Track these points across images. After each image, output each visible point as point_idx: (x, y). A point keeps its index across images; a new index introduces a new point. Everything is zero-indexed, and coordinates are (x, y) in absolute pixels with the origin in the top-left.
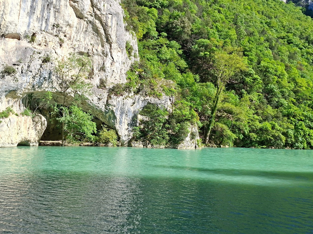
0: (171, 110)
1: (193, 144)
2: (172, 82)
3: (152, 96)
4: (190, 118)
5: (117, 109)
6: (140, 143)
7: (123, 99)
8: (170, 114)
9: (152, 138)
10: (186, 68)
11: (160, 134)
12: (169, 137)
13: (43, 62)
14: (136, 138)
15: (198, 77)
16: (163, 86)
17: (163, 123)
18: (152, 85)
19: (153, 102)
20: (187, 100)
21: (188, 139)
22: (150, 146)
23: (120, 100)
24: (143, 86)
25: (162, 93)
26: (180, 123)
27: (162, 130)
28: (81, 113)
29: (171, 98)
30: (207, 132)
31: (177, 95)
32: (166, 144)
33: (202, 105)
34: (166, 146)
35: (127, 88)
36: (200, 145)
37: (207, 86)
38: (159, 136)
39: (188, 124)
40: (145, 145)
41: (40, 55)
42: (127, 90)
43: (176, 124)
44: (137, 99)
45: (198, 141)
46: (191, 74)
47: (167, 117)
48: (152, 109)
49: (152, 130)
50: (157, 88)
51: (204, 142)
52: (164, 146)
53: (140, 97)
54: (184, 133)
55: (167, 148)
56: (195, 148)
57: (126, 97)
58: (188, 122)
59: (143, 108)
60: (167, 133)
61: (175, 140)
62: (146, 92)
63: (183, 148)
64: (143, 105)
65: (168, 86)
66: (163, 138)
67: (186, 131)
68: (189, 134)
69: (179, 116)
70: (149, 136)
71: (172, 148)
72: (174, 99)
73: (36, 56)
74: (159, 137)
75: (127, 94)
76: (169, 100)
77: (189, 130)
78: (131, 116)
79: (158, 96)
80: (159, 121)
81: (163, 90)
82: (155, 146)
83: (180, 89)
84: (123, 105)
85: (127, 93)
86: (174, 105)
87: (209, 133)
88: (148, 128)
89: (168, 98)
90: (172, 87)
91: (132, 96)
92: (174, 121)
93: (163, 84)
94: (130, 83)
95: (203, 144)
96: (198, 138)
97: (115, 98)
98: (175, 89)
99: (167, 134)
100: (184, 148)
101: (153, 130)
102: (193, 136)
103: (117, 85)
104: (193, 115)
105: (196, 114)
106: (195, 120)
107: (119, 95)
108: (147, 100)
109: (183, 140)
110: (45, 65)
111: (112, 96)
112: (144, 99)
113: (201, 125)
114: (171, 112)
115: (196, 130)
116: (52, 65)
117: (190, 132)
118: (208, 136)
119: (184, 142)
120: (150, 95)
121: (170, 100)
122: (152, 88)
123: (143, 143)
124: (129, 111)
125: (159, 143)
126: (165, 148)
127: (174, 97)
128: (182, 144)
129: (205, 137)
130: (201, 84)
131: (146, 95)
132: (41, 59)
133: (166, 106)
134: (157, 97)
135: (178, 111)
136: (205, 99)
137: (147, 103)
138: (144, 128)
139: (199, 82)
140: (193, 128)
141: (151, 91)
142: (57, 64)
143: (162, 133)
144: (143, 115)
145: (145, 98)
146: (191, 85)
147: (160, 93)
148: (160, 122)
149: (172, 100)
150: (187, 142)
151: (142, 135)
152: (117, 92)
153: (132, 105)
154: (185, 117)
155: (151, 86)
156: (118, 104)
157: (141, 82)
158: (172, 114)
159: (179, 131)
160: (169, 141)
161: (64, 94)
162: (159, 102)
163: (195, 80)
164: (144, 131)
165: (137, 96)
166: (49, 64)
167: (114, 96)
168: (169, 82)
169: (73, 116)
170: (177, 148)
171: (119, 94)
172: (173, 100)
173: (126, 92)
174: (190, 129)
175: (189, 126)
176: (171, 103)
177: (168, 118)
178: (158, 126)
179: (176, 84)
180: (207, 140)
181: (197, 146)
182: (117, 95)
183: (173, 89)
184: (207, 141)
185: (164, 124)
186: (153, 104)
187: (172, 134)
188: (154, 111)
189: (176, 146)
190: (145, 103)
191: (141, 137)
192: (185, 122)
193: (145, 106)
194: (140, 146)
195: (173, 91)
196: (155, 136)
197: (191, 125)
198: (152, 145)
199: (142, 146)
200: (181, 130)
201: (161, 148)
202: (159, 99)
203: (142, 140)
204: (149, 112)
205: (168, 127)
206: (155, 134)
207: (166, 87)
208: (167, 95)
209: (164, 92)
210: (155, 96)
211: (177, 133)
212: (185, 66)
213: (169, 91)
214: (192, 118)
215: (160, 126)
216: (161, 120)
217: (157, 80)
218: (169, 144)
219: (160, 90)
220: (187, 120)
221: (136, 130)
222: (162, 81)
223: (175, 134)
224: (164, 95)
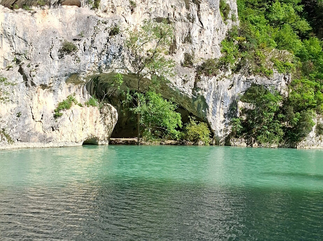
0: (287, 93)
2: (287, 53)
3: (259, 74)
4: (315, 105)
5: (209, 94)
6: (241, 140)
7: (217, 80)
8: (285, 99)
9: (259, 134)
10: (309, 31)
11: (271, 128)
12: (284, 131)
13: (110, 35)
14: (237, 134)
16: (275, 59)
17: (274, 112)
18: (258, 59)
19: (259, 83)
20: (311, 79)
21: (312, 134)
22: (257, 145)
23: (213, 82)
24: (246, 61)
25: (274, 70)
26: (299, 112)
27: (274, 122)
28: (161, 101)
29: (287, 77)
31: (295, 72)
32: (280, 142)
34: (280, 145)
35: (223, 65)
38: (269, 131)
39: (313, 112)
40: (249, 144)
41: (107, 26)
42: (222, 67)
43: (295, 113)
44: (236, 79)
46: (316, 41)
47: (280, 104)
48: (258, 93)
49: (258, 123)
50: (266, 63)
52: (277, 145)
53: (241, 76)
54: (307, 126)
55: (281, 147)
57: (220, 77)
58: (312, 111)
59: (246, 91)
60: (281, 126)
61: (293, 136)
62: (250, 70)
63: (304, 147)
64: (245, 87)
65: (282, 59)
66: (275, 133)
67: (310, 123)
68: (314, 128)
69: (298, 102)
70: (255, 131)
71: (289, 147)
72: (290, 77)
73: (102, 27)
74: (269, 133)
75: (222, 73)
76: (283, 79)
77: (315, 121)
78: (228, 102)
79: (267, 75)
80: (269, 109)
81: (275, 65)
82: (263, 144)
83: (299, 62)
84: (217, 89)
85: (222, 71)
86: (291, 87)
88: (253, 119)
89: (282, 77)
90: (287, 60)
91: (229, 75)
92: (291, 109)
93: (274, 57)
94: (226, 57)
97: (205, 79)
98: (292, 63)
99: (280, 127)
100: (307, 147)
101: (260, 122)
102: (320, 129)
103: (209, 61)
104: (319, 100)
107: (211, 75)
108: (251, 80)
109: (304, 136)
110: (113, 39)
111: (202, 77)
112: (247, 80)
114: (287, 96)
116: (122, 38)
117: (316, 125)
119: (306, 138)
120: (255, 72)
121: (285, 79)
122: (258, 62)
123: (246, 140)
124: (225, 97)
125: (269, 140)
126: (279, 147)
127: (290, 74)
128: (304, 142)
131: (249, 73)
132: (107, 30)
133: (279, 88)
134: (266, 76)
135: (297, 95)
137: (251, 84)
138: (247, 120)
140: (321, 119)
141: (256, 68)
142: (128, 36)
143: (273, 127)
144: (245, 102)
145: (248, 78)
146: (315, 57)
147: (269, 69)
148: (270, 111)
149: (288, 78)
150: (310, 139)
151: (244, 129)
152: (208, 71)
153: (229, 88)
154: (308, 102)
155: (257, 60)
156: (210, 87)
157: (242, 55)
158: (289, 100)
159: (299, 123)
160: (284, 137)
161: (138, 75)
162: (268, 82)
164: (247, 123)
165: (237, 76)
166: (117, 37)
167: (205, 77)
168: (283, 53)
169: (151, 105)
170: (296, 148)
171: (211, 73)
172: (289, 79)
173: (221, 70)
174: (316, 120)
175: (314, 115)
176: (287, 83)
177: (283, 105)
178: (268, 117)
179: (294, 56)
182: (208, 76)
183: (289, 63)
185: (277, 113)
186: (260, 85)
187: (288, 128)
188: (261, 96)
189: (295, 144)
190: (247, 85)
191: (243, 132)
192: (308, 111)
193: (248, 89)
194: (242, 144)
195: (289, 66)
196: (263, 130)
197: (317, 114)
198: (259, 143)
199: (245, 145)
200: (302, 122)
201: (272, 148)
202: (268, 79)
203: (245, 137)
204: (254, 98)
205: (282, 118)
206: (264, 128)
207: (279, 61)
208: (280, 72)
209: (275, 67)
210: (262, 75)
211: (295, 126)
212: (308, 29)
213: (284, 66)
214: (318, 105)
215: (270, 116)
216: (272, 107)
217: (265, 52)
218: (283, 142)
219: (270, 65)
220: (310, 107)
221: (236, 123)
222: (273, 52)
223: (294, 128)
224: (275, 73)
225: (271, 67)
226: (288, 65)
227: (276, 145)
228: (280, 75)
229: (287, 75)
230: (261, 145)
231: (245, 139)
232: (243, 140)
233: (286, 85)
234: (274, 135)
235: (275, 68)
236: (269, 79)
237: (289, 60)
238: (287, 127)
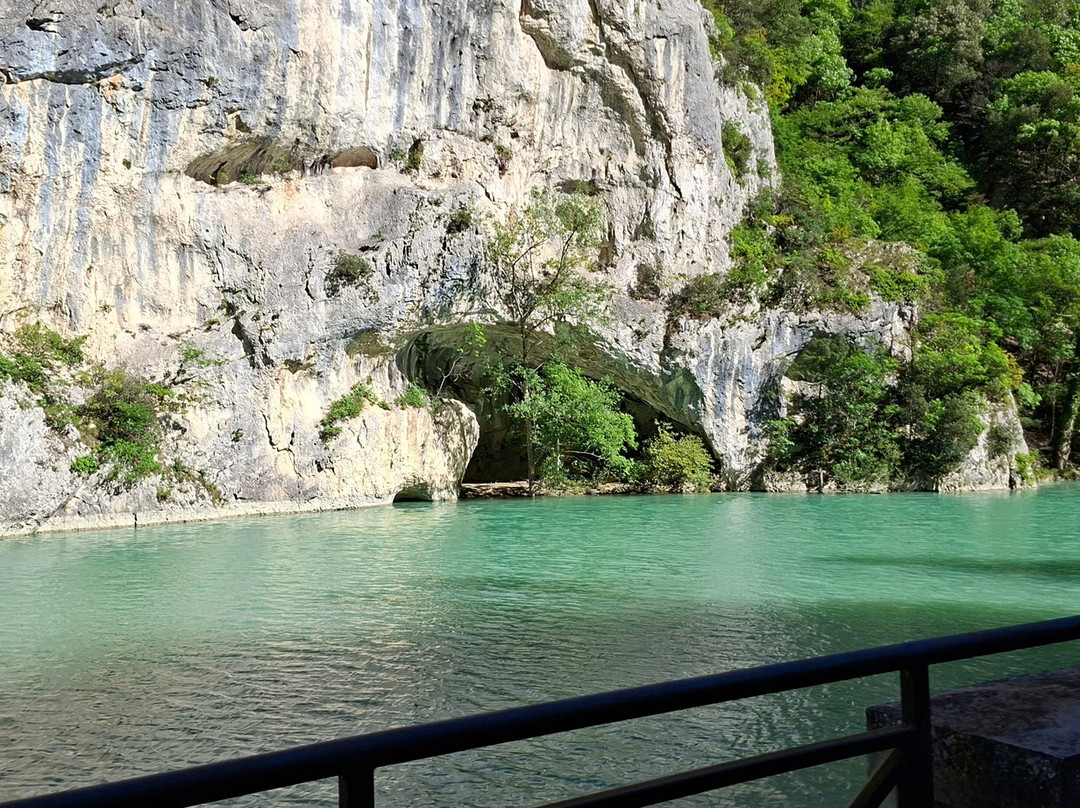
0: (908, 352)
1: (998, 472)
2: (905, 249)
3: (830, 308)
4: (983, 377)
5: (703, 364)
6: (793, 477)
7: (723, 328)
8: (904, 366)
9: (838, 458)
10: (967, 192)
11: (869, 442)
12: (902, 449)
13: (448, 232)
14: (780, 461)
15: (1014, 219)
16: (872, 267)
17: (875, 401)
18: (829, 269)
19: (833, 328)
20: (971, 313)
21: (978, 453)
22: (834, 487)
23: (712, 333)
24: (794, 275)
25: (870, 294)
26: (942, 399)
27: (876, 427)
28: (581, 387)
29: (906, 310)
30: (1061, 426)
31: (928, 296)
32: (893, 477)
33: (1038, 322)
34: (894, 485)
35: (735, 287)
36: (1029, 474)
37: (1055, 251)
38: (863, 451)
39: (978, 398)
40: (814, 484)
41: (440, 210)
42: (733, 293)
43: (928, 400)
44: (773, 323)
45: (1019, 460)
46: (987, 215)
47: (891, 380)
48: (829, 353)
49: (836, 431)
50: (849, 278)
51: (1051, 460)
52: (887, 486)
53: (783, 315)
54: (962, 434)
55: (896, 490)
56: (1011, 486)
57: (731, 319)
58: (975, 394)
59: (800, 352)
60: (895, 436)
61: (927, 460)
62: (807, 296)
63: (958, 489)
64: (798, 342)
65: (891, 265)
66: (879, 455)
67: (967, 425)
68: (982, 438)
69: (938, 373)
70: (827, 453)
71: (915, 491)
72: (915, 310)
73: (428, 214)
74: (863, 455)
75: (735, 309)
76: (896, 317)
77: (984, 420)
78: (754, 383)
79: (855, 307)
80: (861, 393)
81: (873, 281)
82: (851, 485)
83: (939, 271)
84: (724, 349)
85: (735, 305)
86: (918, 334)
87: (1072, 428)
88: (820, 421)
89: (893, 310)
90: (905, 268)
91: (753, 315)
92: (918, 390)
93: (872, 260)
94: (744, 270)
95: (1046, 470)
96: (1022, 448)
97: (692, 326)
98: (919, 273)
99: (892, 439)
100: (965, 489)
101: (840, 429)
102: (999, 442)
103: (698, 280)
104: (994, 364)
105: (1005, 358)
106: (1005, 382)
107: (705, 315)
108: (811, 322)
109: (957, 459)
110: (457, 240)
111: (682, 322)
112: (801, 322)
113: (1032, 398)
114: (908, 359)
115: (1009, 416)
116: (479, 236)
117: (988, 430)
118: (1065, 440)
119: (962, 465)
120: (821, 303)
121: (902, 315)
122: (827, 277)
123: (807, 476)
124: (746, 368)
125: (864, 473)
126: (891, 490)
127: (915, 303)
128: (957, 475)
129: (1056, 443)
130: (1032, 243)
131: (806, 304)
132: (442, 221)
133: (887, 339)
134: (850, 310)
135: (935, 355)
136: (1047, 300)
137: (811, 333)
138: (806, 425)
139: (1024, 236)
140: (1000, 414)
141: (824, 291)
142: (493, 233)
143: (873, 438)
144: (799, 379)
145: (804, 318)
146: (981, 255)
147: (859, 293)
148: (863, 398)
149: (909, 313)
150: (974, 467)
151: (800, 448)
152: (698, 306)
153: (755, 345)
154: (963, 372)
155: (825, 271)
156: (705, 347)
157: (785, 260)
158: (912, 367)
159: (939, 424)
160: (904, 464)
161: (522, 327)
162: (858, 326)
163: (1006, 232)
164: (806, 433)
165: (773, 314)
166: (467, 234)
167: (691, 321)
168: (894, 250)
169: (556, 396)
170: (937, 491)
171: (707, 309)
172: (912, 316)
173: (730, 301)
174: (987, 416)
175: (981, 405)
176: (907, 325)
177: (899, 384)
178: (858, 415)
179: (923, 255)
180: (1062, 453)
181: (1018, 480)
182: (699, 318)
183: (911, 274)
184: (1066, 457)
185: (882, 403)
186: (837, 335)
187: (915, 439)
188: (838, 361)
189: (933, 481)
190: (803, 334)
191: (797, 455)
192: (964, 394)
193: (806, 346)
194: (795, 487)
195: (912, 281)
196: (848, 449)
197: (989, 402)
198: (840, 483)
199: (804, 487)
200: (947, 422)
201: (872, 493)
202: (857, 317)
203: (802, 468)
204: (823, 367)
205: (897, 415)
206: (850, 442)
207: (883, 271)
208: (887, 297)
209: (875, 287)
210: (840, 308)
211: (932, 435)
212: (965, 185)
213: (897, 282)
214: (991, 377)
215: (865, 413)
216: (867, 390)
217: (848, 249)
218: (901, 476)
219: (862, 283)
220: (973, 383)
221: (775, 433)
222: (867, 249)
223: (928, 439)
224: (875, 301)
225: (864, 288)
226: (908, 279)
227: (884, 487)
228: (887, 307)
229: (907, 304)
230: (845, 487)
231: (803, 472)
232: (798, 475)
233: (904, 330)
234: (875, 459)
235: (873, 290)
236: (860, 318)
237: (910, 266)
238: (912, 438)
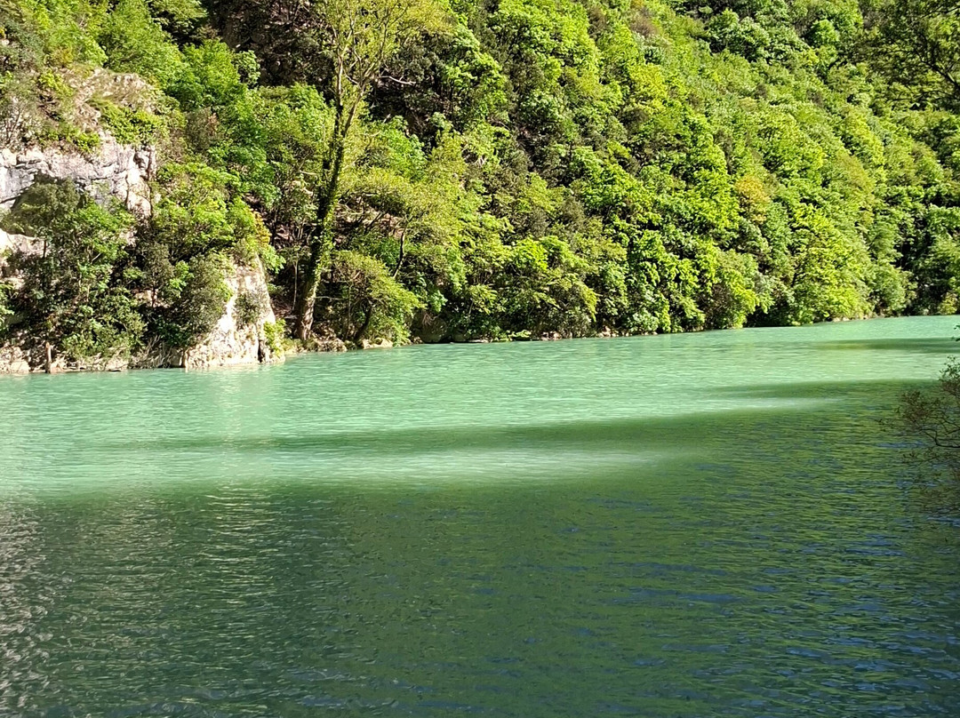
0: (146, 205)
1: (248, 343)
2: (139, 83)
3: (55, 146)
4: (231, 238)
6: (12, 354)
8: (142, 221)
9: (68, 330)
10: (198, 23)
11: (105, 311)
12: (144, 319)
15: (251, 60)
16: (102, 101)
17: (114, 263)
18: (50, 99)
19: (58, 172)
20: (213, 163)
21: (227, 322)
22: (63, 365)
24: (9, 102)
25: (102, 133)
26: (187, 261)
27: (113, 293)
29: (143, 155)
30: (304, 292)
31: (167, 141)
32: (133, 352)
33: (280, 179)
34: (135, 360)
36: (278, 345)
37: (295, 102)
38: (98, 321)
39: (225, 260)
40: (38, 362)
43: (174, 264)
45: (268, 331)
46: (223, 52)
47: (128, 238)
48: (56, 204)
49: (64, 297)
50: (76, 112)
51: (294, 332)
52: (126, 362)
54: (211, 301)
55: (138, 367)
56: (260, 359)
58: (222, 256)
59: (18, 199)
60: (135, 303)
61: (173, 331)
62: (25, 130)
63: (206, 363)
64: (15, 186)
65: (124, 101)
66: (119, 327)
67: (218, 291)
68: (230, 305)
69: (182, 231)
70: (54, 324)
71: (160, 367)
72: (154, 156)
74: (98, 326)
76: (132, 164)
77: (231, 285)
79: (83, 148)
80: (95, 253)
81: (105, 119)
82: (83, 362)
83: (177, 112)
86: (157, 185)
87: (314, 296)
88: (45, 286)
89: (128, 155)
90: (140, 105)
92: (162, 251)
93: (101, 93)
95: (289, 341)
96: (268, 317)
98: (157, 113)
99: (133, 309)
100: (213, 363)
101: (70, 294)
102: (247, 309)
104: (241, 223)
105: (253, 218)
106: (250, 244)
108: (31, 163)
109: (204, 329)
112: (18, 162)
113: (277, 262)
114: (147, 213)
115: (257, 284)
117: (235, 297)
118: (307, 308)
119: (210, 336)
120: (43, 139)
121: (138, 160)
122: (50, 108)
123: (28, 352)
125: (100, 347)
126: (131, 366)
127: (153, 148)
128: (205, 347)
129: (299, 310)
130: (269, 90)
131: (25, 140)
133: (122, 189)
134: (78, 151)
135: (177, 210)
136: (288, 155)
137: (32, 177)
138: (26, 290)
139: (260, 82)
140: (248, 279)
141: (46, 126)
143: (110, 306)
144: (17, 232)
145: (22, 158)
146: (221, 98)
147: (88, 131)
148: (98, 258)
149: (146, 160)
150: (222, 338)
151: (20, 318)
154: (208, 231)
155: (45, 100)
158: (153, 224)
159: (186, 293)
160: (147, 337)
162: (87, 171)
163: (244, 74)
164: (27, 300)
168: (126, 83)
170: (183, 366)
172: (150, 163)
174: (234, 282)
175: (228, 268)
176: (145, 174)
177: (136, 242)
178: (93, 278)
179: (160, 92)
180: (305, 322)
181: (267, 351)
183: (147, 114)
184: (309, 327)
185: (120, 265)
186: (63, 181)
187: (157, 307)
188: (67, 212)
189: (179, 355)
190: (21, 178)
191: (16, 326)
192: (211, 256)
193: (25, 192)
194: (15, 366)
195: (149, 123)
196: (80, 319)
197: (236, 266)
198: (71, 359)
199: (25, 367)
200: (195, 289)
201: (110, 370)
202: (87, 160)
203: (23, 342)
204: (46, 219)
205: (138, 280)
206: (82, 312)
207: (116, 107)
208: (121, 138)
209: (106, 125)
210: (66, 147)
211: (177, 302)
212: (195, 15)
213: (132, 122)
214: (237, 238)
215: (100, 276)
216: (102, 249)
217: (72, 76)
218: (144, 351)
219: (91, 119)
220: (218, 244)
222: (95, 79)
223: (172, 308)
224: (107, 142)
225: (94, 125)
226: (144, 120)
227: (123, 363)
228: (122, 151)
229: (144, 149)
230: (76, 365)
231: (24, 348)
232: (18, 351)
233: (142, 180)
234: (114, 332)
235: (104, 129)
236: (91, 162)
237: (145, 104)
238: (154, 306)
